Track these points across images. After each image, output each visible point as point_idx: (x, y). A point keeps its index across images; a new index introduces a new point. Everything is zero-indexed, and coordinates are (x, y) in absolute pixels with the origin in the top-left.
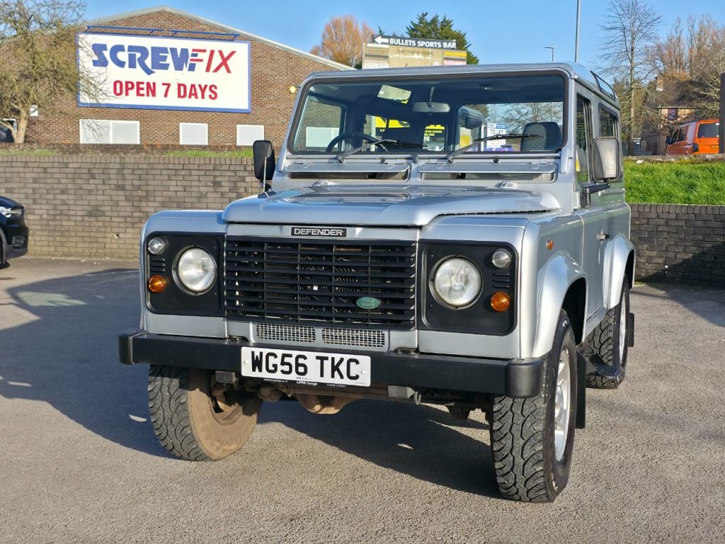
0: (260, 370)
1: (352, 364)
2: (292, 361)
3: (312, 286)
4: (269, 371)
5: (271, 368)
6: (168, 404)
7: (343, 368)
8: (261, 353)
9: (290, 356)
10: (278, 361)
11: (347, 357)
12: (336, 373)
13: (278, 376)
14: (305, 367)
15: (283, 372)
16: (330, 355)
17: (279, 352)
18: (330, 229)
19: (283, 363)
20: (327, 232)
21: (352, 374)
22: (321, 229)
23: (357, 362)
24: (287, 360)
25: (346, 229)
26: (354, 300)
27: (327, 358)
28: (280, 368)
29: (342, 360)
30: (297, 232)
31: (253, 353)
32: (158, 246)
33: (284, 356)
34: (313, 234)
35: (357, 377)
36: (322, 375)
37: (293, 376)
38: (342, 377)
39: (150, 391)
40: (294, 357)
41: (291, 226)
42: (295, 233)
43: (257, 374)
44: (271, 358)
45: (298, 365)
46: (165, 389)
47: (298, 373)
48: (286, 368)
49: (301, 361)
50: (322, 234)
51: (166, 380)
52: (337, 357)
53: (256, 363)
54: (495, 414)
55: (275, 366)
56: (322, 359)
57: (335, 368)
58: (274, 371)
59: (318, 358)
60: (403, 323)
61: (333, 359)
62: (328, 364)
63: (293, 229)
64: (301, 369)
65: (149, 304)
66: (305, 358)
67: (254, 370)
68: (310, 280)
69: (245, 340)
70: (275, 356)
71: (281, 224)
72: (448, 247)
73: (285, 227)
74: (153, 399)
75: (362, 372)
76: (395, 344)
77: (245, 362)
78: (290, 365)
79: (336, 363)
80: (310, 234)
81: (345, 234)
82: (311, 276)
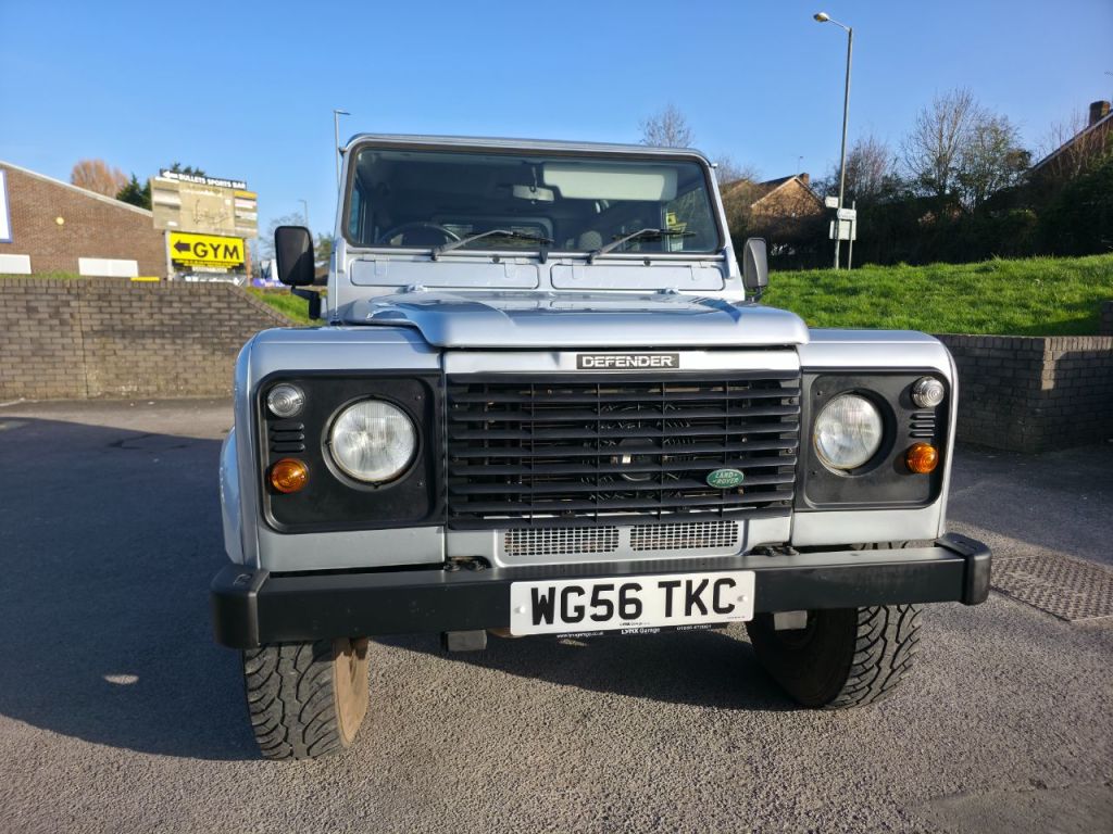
0: (550, 621)
1: (724, 588)
2: (613, 596)
3: (620, 457)
4: (566, 619)
5: (571, 613)
6: (293, 691)
7: (707, 597)
8: (552, 591)
9: (610, 587)
10: (585, 600)
11: (713, 577)
12: (695, 607)
13: (587, 625)
14: (637, 603)
15: (595, 618)
16: (683, 578)
17: (588, 584)
18: (649, 356)
19: (595, 602)
20: (644, 361)
21: (723, 604)
22: (633, 356)
23: (732, 583)
24: (603, 595)
25: (678, 355)
26: (702, 476)
27: (677, 584)
28: (589, 611)
29: (705, 583)
30: (588, 362)
31: (535, 592)
33: (597, 589)
34: (618, 365)
35: (731, 608)
36: (669, 613)
37: (615, 623)
38: (704, 611)
39: (251, 675)
40: (617, 588)
41: (575, 354)
42: (584, 365)
43: (543, 628)
44: (572, 596)
45: (624, 601)
46: (286, 666)
47: (623, 615)
48: (602, 610)
49: (630, 594)
50: (635, 364)
51: (288, 652)
52: (697, 579)
53: (542, 609)
55: (580, 610)
56: (669, 587)
57: (692, 598)
58: (577, 619)
59: (661, 585)
60: (771, 506)
61: (689, 584)
62: (679, 594)
63: (579, 358)
64: (631, 609)
65: (271, 519)
66: (637, 587)
67: (536, 621)
68: (616, 448)
69: (485, 562)
70: (580, 591)
71: (555, 350)
72: (843, 378)
73: (563, 355)
74: (259, 688)
75: (740, 599)
76: (754, 540)
77: (518, 611)
78: (608, 603)
79: (694, 589)
80: (612, 366)
81: (676, 363)
82: (618, 440)
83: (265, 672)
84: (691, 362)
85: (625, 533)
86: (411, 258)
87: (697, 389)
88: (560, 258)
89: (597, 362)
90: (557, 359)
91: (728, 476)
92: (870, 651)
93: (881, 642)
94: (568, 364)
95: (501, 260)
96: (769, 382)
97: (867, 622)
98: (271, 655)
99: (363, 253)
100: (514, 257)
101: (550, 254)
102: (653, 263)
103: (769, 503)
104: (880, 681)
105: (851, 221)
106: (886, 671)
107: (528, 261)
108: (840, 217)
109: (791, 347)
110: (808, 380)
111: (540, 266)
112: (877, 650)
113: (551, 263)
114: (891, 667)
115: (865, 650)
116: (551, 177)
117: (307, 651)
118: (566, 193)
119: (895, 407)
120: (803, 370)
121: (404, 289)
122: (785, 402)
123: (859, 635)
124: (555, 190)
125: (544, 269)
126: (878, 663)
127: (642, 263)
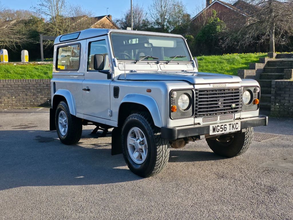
0: (215, 132)
4: (217, 131)
5: (218, 130)
7: (235, 126)
8: (215, 126)
10: (220, 128)
13: (220, 133)
14: (226, 128)
15: (221, 131)
18: (222, 84)
21: (237, 128)
23: (238, 124)
24: (222, 127)
27: (231, 124)
28: (220, 130)
29: (234, 124)
31: (213, 126)
36: (230, 130)
37: (223, 132)
38: (234, 129)
40: (224, 125)
44: (218, 127)
45: (225, 128)
46: (164, 149)
47: (225, 130)
48: (222, 130)
49: (225, 126)
51: (164, 146)
53: (214, 130)
57: (233, 127)
58: (218, 131)
59: (229, 124)
61: (232, 124)
62: (231, 126)
63: (213, 85)
65: (171, 117)
66: (226, 125)
67: (213, 132)
69: (200, 124)
70: (219, 126)
71: (209, 84)
72: (246, 88)
73: (211, 85)
74: (159, 154)
75: (239, 126)
76: (236, 117)
77: (211, 130)
78: (222, 128)
80: (217, 86)
82: (219, 100)
83: (160, 151)
84: (228, 86)
85: (219, 117)
87: (228, 90)
88: (162, 63)
89: (215, 86)
90: (210, 85)
91: (234, 105)
92: (247, 140)
94: (211, 86)
95: (149, 63)
96: (237, 89)
98: (161, 147)
99: (120, 62)
100: (152, 62)
101: (160, 62)
102: (179, 64)
103: (238, 110)
107: (154, 63)
110: (243, 88)
111: (157, 64)
116: (151, 41)
117: (167, 146)
118: (154, 45)
119: (253, 92)
120: (242, 86)
122: (240, 92)
127: (177, 64)
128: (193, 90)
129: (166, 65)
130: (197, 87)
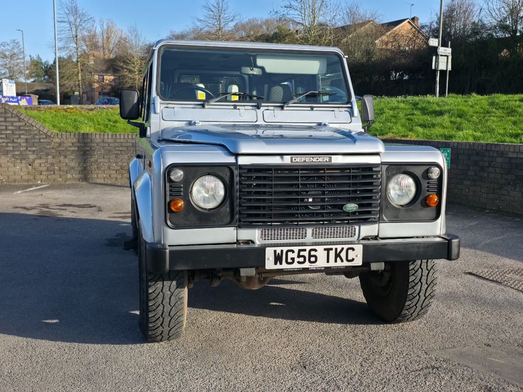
0: (281, 263)
1: (350, 251)
2: (306, 254)
3: (308, 199)
4: (287, 263)
5: (290, 260)
6: (168, 301)
7: (343, 255)
8: (282, 251)
9: (305, 250)
10: (295, 255)
11: (346, 247)
12: (338, 259)
13: (296, 266)
14: (315, 257)
15: (299, 262)
16: (334, 247)
17: (296, 249)
18: (320, 157)
19: (299, 256)
20: (317, 159)
21: (350, 258)
22: (313, 158)
23: (353, 249)
24: (302, 253)
25: (331, 157)
26: (341, 207)
27: (332, 249)
28: (297, 260)
29: (343, 249)
30: (295, 160)
31: (275, 251)
32: (178, 175)
33: (300, 251)
34: (307, 161)
35: (353, 260)
36: (328, 261)
37: (306, 265)
38: (342, 261)
39: (150, 293)
40: (308, 251)
41: (290, 157)
42: (294, 161)
43: (278, 266)
44: (290, 254)
45: (310, 256)
46: (166, 290)
47: (310, 262)
48: (301, 259)
49: (313, 253)
50: (314, 161)
51: (167, 283)
52: (339, 247)
53: (278, 259)
54: (410, 272)
55: (293, 259)
56: (328, 250)
57: (338, 255)
59: (325, 249)
60: (370, 220)
61: (336, 249)
62: (332, 253)
63: (292, 158)
64: (313, 259)
65: (169, 223)
66: (315, 250)
67: (276, 264)
68: (307, 195)
70: (293, 252)
71: (281, 155)
72: (398, 167)
73: (285, 157)
74: (154, 299)
75: (357, 256)
77: (268, 259)
78: (304, 257)
79: (338, 252)
80: (305, 161)
81: (330, 160)
82: (307, 192)
83: (157, 292)
85: (309, 231)
86: (192, 106)
87: (339, 171)
88: (268, 106)
89: (299, 160)
90: (282, 158)
91: (352, 207)
92: (414, 288)
93: (420, 284)
94: (287, 160)
95: (238, 107)
96: (369, 168)
97: (413, 275)
98: (160, 284)
99: (168, 104)
100: (244, 106)
101: (263, 104)
102: (315, 109)
103: (369, 218)
104: (420, 303)
105: (447, 56)
106: (423, 298)
107: (251, 108)
108: (440, 54)
109: (377, 154)
110: (384, 168)
111: (258, 110)
112: (418, 287)
113: (262, 109)
114: (425, 296)
115: (413, 287)
116: (260, 62)
117: (174, 283)
118: (268, 70)
119: (421, 179)
120: (383, 163)
121: (190, 123)
122: (375, 176)
123: (410, 281)
124: (262, 68)
125: (260, 112)
126: (419, 294)
127: (309, 109)
128: (232, 167)
129: (278, 112)
130: (242, 161)
